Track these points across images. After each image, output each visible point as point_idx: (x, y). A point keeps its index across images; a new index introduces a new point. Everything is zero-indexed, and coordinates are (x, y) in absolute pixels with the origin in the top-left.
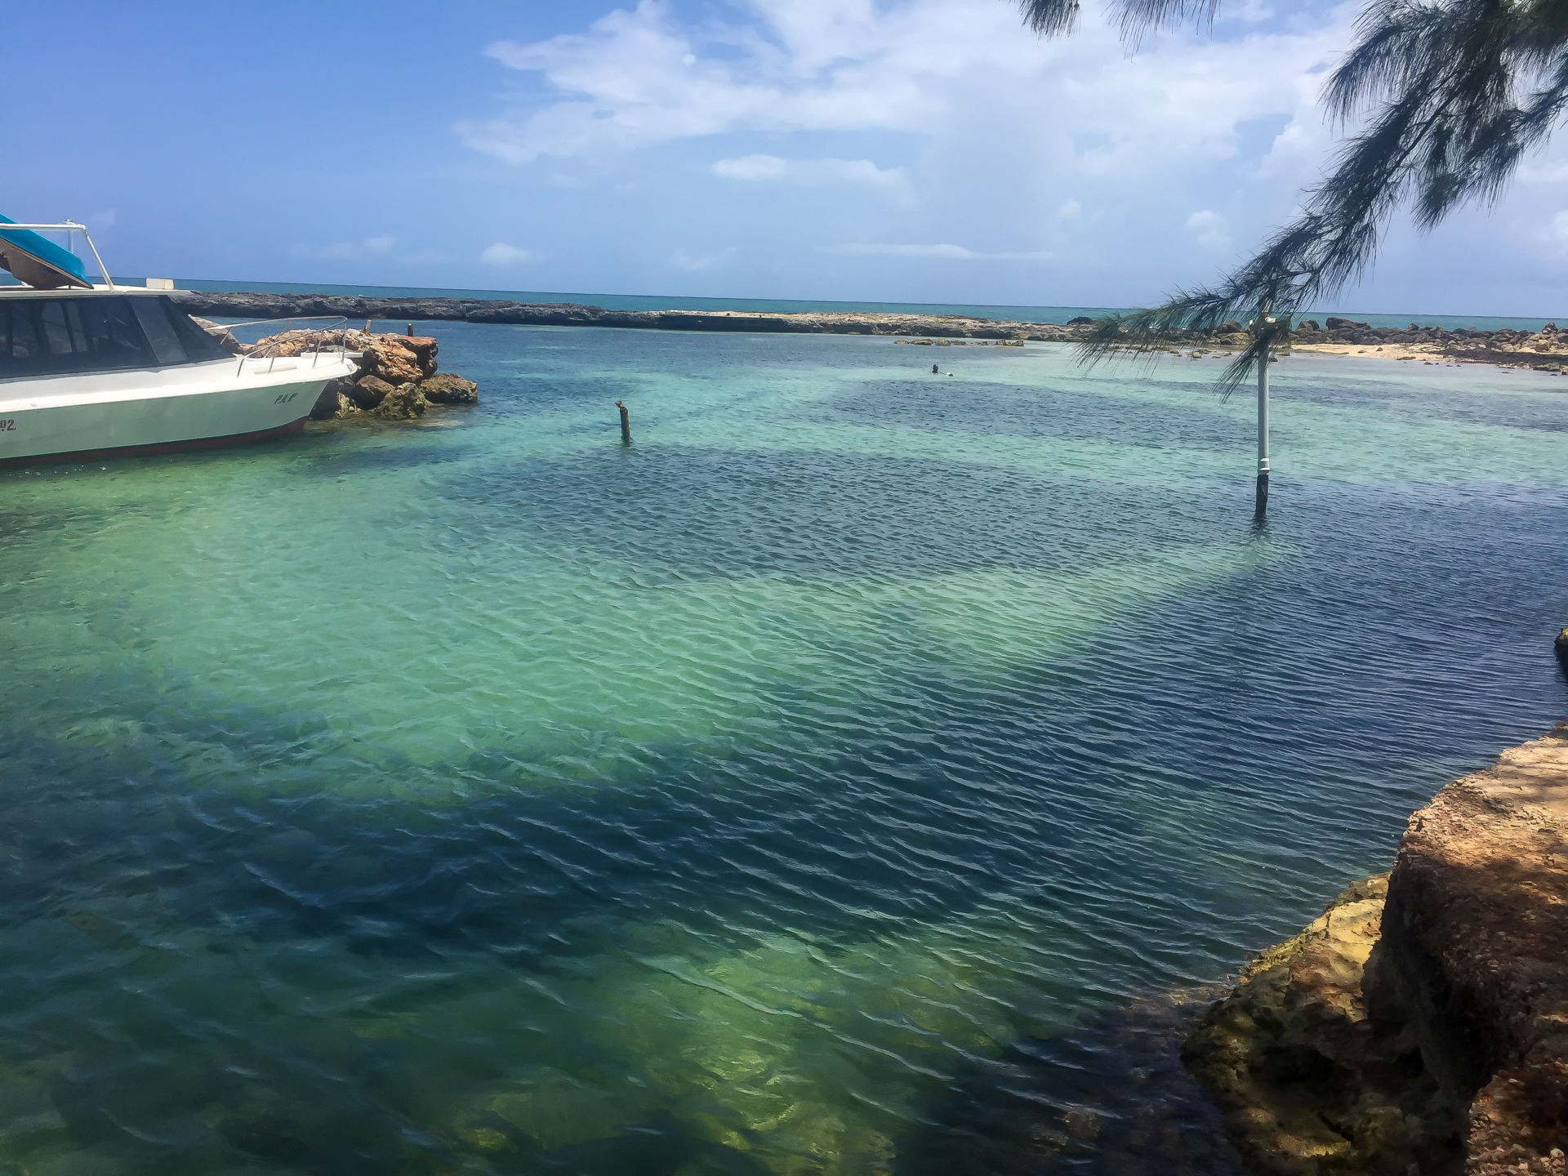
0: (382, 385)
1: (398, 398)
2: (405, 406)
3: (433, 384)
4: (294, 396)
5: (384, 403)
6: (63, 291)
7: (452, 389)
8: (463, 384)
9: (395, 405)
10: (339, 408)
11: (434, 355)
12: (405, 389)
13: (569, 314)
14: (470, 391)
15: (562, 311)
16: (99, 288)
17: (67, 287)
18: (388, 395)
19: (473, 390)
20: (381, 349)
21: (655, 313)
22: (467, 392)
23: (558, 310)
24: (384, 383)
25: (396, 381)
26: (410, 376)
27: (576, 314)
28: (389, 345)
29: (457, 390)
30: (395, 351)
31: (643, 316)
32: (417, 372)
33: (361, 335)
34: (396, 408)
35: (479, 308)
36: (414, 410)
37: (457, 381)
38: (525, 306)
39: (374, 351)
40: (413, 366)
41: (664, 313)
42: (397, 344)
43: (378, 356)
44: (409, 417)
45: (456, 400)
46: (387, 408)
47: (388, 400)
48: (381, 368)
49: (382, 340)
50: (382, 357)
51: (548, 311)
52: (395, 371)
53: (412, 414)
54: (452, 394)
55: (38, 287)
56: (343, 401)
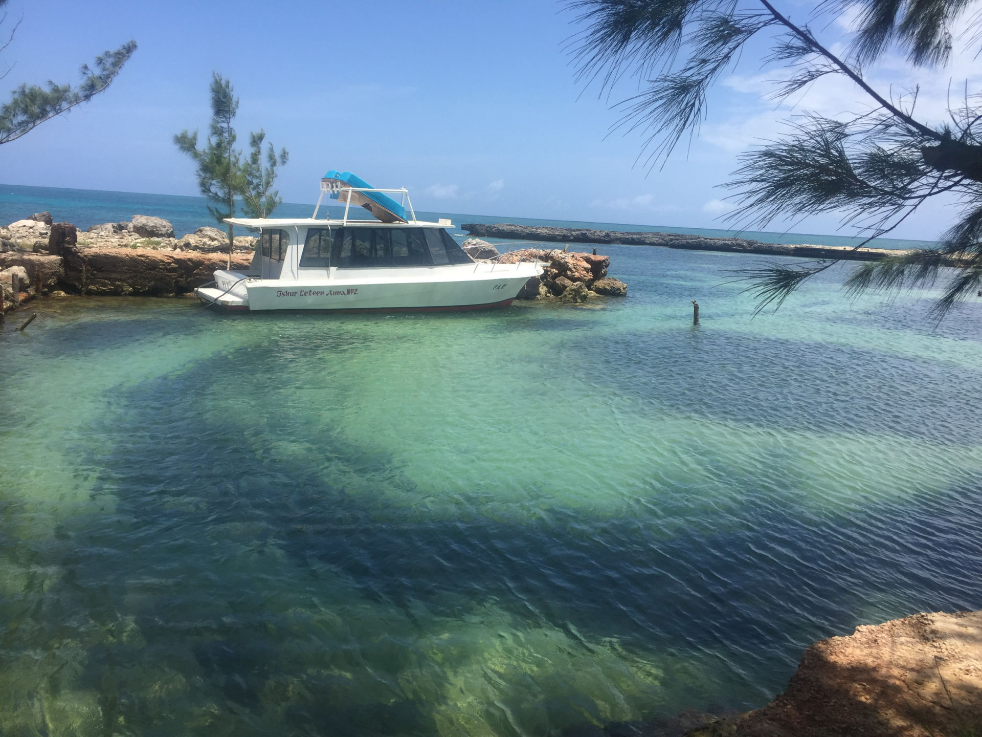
0: (567, 282)
1: (572, 290)
2: (575, 295)
3: (600, 284)
4: (504, 286)
5: (565, 293)
6: (396, 224)
7: (611, 287)
8: (619, 284)
9: (570, 294)
10: (539, 294)
11: (607, 266)
12: (577, 286)
13: (733, 245)
14: (622, 289)
15: (729, 243)
16: (412, 223)
17: (398, 222)
18: (568, 289)
19: (624, 289)
20: (570, 261)
21: (792, 246)
22: (619, 289)
23: (727, 242)
24: (569, 281)
25: (574, 280)
26: (585, 278)
27: (738, 245)
28: (576, 259)
29: (614, 288)
30: (579, 263)
31: (783, 248)
32: (590, 276)
33: (561, 253)
34: (571, 296)
35: (677, 240)
36: (580, 298)
37: (615, 282)
38: (707, 239)
39: (567, 262)
40: (588, 272)
41: (798, 246)
42: (581, 259)
43: (568, 265)
44: (577, 302)
45: (614, 294)
46: (565, 295)
47: (567, 291)
48: (569, 273)
49: (573, 256)
50: (571, 266)
51: (721, 242)
52: (577, 275)
53: (579, 300)
54: (611, 290)
55: (384, 222)
56: (543, 290)
